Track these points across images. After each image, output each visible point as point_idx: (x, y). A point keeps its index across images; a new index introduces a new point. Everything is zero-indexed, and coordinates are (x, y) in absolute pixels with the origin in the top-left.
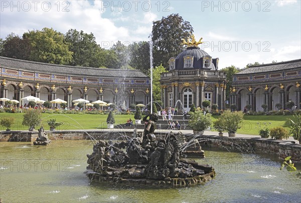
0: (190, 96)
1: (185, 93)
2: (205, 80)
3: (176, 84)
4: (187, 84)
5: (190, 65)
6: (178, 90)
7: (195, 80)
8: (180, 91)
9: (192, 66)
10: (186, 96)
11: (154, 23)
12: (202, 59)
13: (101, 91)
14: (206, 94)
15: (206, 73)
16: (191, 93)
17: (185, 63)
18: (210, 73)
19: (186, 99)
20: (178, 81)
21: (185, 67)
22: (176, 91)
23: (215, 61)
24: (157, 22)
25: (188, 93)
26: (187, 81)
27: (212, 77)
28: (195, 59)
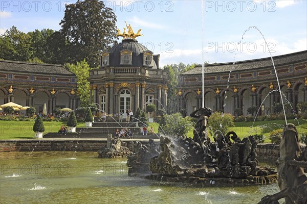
0: (128, 99)
1: (122, 96)
2: (147, 81)
3: (111, 83)
4: (124, 84)
5: (128, 62)
6: (114, 93)
7: (135, 80)
8: (116, 93)
9: (130, 63)
10: (122, 99)
11: (67, 7)
12: (142, 54)
13: (11, 90)
14: (147, 97)
15: (147, 72)
16: (129, 96)
17: (122, 58)
18: (151, 73)
19: (122, 103)
20: (114, 80)
21: (122, 63)
22: (111, 92)
23: (156, 58)
24: (71, 6)
25: (125, 96)
26: (125, 80)
27: (155, 76)
28: (134, 54)
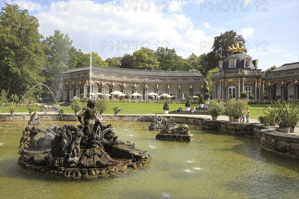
0: (234, 89)
1: (230, 87)
2: (245, 77)
3: (222, 80)
4: (231, 80)
5: (234, 66)
6: (224, 85)
7: (237, 77)
8: (226, 86)
9: (235, 67)
10: (230, 89)
11: (215, 38)
12: (243, 61)
13: (169, 87)
14: (247, 88)
15: (246, 71)
16: (235, 87)
17: (230, 64)
18: (250, 72)
19: (230, 92)
20: (224, 78)
21: (229, 67)
22: (223, 85)
23: (254, 62)
24: (217, 37)
25: (232, 87)
26: (231, 78)
27: (252, 74)
28: (238, 61)
